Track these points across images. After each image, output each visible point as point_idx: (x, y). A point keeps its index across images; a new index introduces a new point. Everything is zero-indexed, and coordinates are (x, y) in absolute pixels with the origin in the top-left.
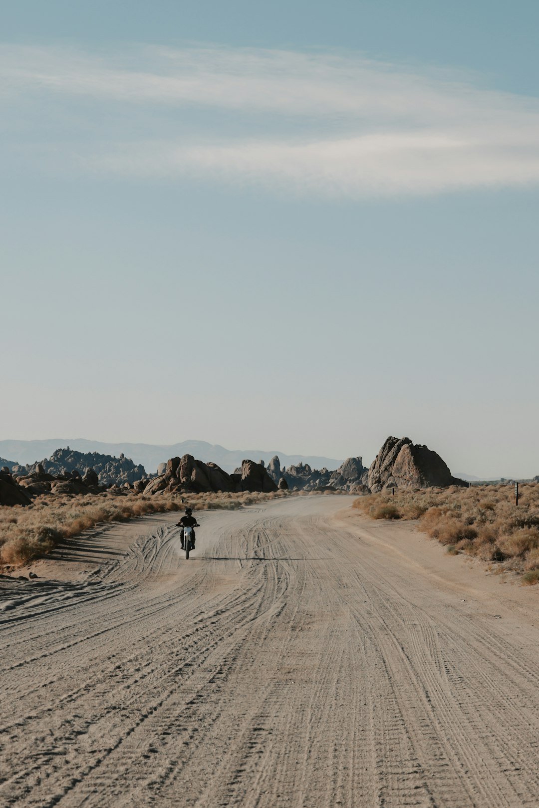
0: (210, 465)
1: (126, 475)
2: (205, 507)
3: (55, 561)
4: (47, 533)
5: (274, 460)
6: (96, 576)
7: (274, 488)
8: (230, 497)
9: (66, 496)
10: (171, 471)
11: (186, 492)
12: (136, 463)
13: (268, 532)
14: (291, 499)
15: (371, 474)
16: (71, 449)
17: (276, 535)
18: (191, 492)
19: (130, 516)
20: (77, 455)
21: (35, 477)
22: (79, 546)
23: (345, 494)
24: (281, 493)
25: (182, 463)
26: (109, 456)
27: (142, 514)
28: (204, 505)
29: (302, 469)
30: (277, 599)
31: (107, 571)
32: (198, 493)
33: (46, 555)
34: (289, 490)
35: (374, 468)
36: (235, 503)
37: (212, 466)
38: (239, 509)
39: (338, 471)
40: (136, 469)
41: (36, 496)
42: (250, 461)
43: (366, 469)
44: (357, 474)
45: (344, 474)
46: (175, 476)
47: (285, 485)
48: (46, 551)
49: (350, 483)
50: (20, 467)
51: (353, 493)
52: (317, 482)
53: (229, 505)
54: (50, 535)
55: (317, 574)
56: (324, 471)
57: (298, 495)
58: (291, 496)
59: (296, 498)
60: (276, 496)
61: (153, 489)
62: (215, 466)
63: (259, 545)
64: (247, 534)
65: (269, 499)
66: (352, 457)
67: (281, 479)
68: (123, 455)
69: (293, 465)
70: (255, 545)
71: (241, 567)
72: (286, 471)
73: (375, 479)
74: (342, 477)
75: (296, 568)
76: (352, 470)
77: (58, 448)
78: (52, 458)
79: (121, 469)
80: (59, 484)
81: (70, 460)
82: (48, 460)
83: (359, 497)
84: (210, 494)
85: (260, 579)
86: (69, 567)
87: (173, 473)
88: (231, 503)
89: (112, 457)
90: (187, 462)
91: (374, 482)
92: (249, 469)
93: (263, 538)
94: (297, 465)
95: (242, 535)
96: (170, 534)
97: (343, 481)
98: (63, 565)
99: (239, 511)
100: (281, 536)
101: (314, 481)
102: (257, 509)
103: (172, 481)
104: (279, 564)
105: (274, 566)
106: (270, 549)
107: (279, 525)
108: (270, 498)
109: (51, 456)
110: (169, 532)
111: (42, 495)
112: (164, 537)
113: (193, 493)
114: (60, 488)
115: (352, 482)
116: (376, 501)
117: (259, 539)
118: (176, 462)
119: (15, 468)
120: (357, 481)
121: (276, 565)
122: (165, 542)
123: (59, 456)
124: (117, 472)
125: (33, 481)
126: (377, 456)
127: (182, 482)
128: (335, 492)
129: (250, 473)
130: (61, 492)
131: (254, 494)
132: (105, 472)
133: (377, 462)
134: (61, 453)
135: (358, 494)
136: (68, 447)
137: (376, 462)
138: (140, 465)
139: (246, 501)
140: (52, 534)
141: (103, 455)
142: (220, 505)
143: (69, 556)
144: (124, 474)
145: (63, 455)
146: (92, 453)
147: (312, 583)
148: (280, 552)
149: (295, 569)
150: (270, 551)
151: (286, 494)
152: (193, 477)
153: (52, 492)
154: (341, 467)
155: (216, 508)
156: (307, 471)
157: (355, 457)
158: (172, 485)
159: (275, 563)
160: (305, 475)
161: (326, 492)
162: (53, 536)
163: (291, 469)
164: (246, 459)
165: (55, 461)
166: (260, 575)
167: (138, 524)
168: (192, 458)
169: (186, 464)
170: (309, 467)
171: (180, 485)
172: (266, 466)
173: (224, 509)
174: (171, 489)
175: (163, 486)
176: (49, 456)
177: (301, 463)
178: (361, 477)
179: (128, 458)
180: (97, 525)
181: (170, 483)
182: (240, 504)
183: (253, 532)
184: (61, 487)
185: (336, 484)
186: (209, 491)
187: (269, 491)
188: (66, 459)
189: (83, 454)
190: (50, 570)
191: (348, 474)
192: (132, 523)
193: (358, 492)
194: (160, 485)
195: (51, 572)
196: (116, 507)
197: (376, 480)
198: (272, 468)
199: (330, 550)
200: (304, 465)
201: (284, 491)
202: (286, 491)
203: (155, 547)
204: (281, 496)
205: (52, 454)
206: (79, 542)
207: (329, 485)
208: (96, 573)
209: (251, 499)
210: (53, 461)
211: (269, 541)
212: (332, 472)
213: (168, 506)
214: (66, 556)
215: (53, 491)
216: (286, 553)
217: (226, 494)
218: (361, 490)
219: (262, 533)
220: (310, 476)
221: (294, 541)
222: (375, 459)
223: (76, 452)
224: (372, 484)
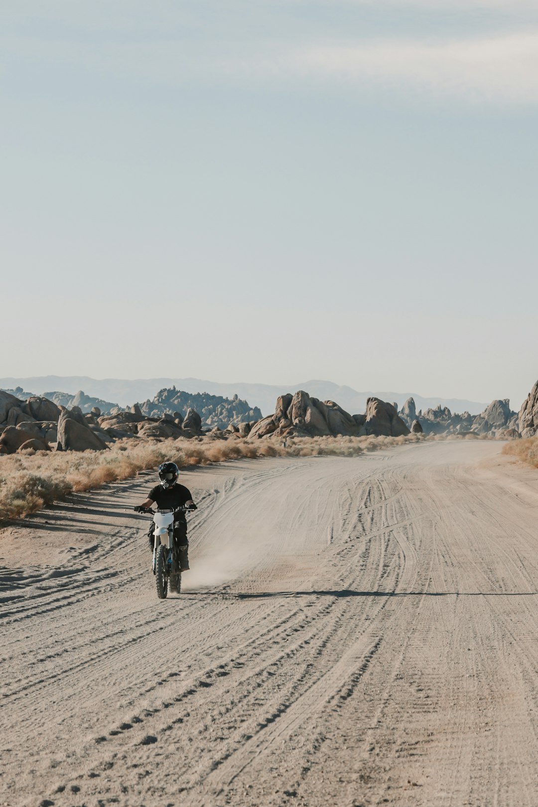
0: (328, 404)
1: (240, 418)
2: (315, 453)
3: (29, 530)
4: (34, 485)
5: (409, 402)
6: (86, 556)
7: (406, 431)
8: (351, 441)
9: (152, 440)
10: (281, 410)
11: (298, 436)
12: (252, 405)
13: (384, 485)
14: (425, 444)
15: (522, 417)
16: (177, 389)
17: (395, 490)
18: (305, 436)
19: (199, 462)
20: (185, 396)
21: (120, 417)
22: (89, 505)
23: (491, 440)
24: (414, 437)
25: (295, 401)
26: (221, 397)
27: (222, 459)
28: (312, 450)
29: (441, 413)
30: (368, 622)
31: (108, 547)
32: (313, 437)
33: (22, 520)
34: (423, 434)
35: (526, 409)
36: (354, 448)
37: (331, 405)
38: (359, 455)
39: (482, 416)
40: (251, 412)
41: (117, 439)
42: (376, 399)
43: (514, 413)
44: (504, 418)
45: (488, 419)
46: (285, 416)
47: (418, 428)
48: (22, 513)
49: (495, 428)
50: (119, 409)
51: (501, 438)
52: (458, 427)
53: (346, 451)
54: (39, 488)
55: (452, 557)
56: (466, 415)
57: (433, 439)
58: (425, 440)
59: (431, 443)
60: (406, 441)
61: (260, 432)
62: (334, 404)
63: (368, 504)
64: (354, 488)
65: (397, 444)
66: (498, 399)
67: (414, 422)
68: (236, 396)
69: (431, 408)
70: (363, 505)
71: (329, 542)
72: (422, 414)
73: (527, 422)
74: (487, 423)
75: (418, 544)
76: (498, 414)
77: (162, 388)
78: (156, 399)
79: (234, 412)
80: (147, 426)
81: (176, 402)
82: (152, 401)
83: (510, 442)
84: (327, 438)
85: (354, 567)
86: (49, 540)
87: (284, 414)
88: (349, 448)
89: (224, 398)
90: (301, 400)
91: (525, 426)
92: (375, 408)
93: (375, 494)
94: (435, 408)
95: (346, 489)
96: (244, 488)
97: (487, 427)
98: (40, 537)
99: (358, 458)
100: (402, 491)
101: (455, 427)
102: (381, 456)
103: (283, 422)
104: (391, 537)
105: (383, 541)
106: (383, 511)
107: (403, 476)
108: (400, 443)
109: (155, 397)
110: (243, 485)
111: (124, 439)
112: (233, 491)
113: (307, 438)
114: (148, 431)
115: (498, 428)
116: (534, 444)
117: (369, 495)
118: (287, 400)
119: (113, 410)
120: (504, 427)
121: (387, 539)
122: (229, 499)
123: (163, 398)
124: (230, 416)
125: (118, 423)
126: (529, 394)
127: (294, 424)
128: (478, 437)
129: (377, 413)
130: (149, 436)
131: (381, 438)
132: (216, 415)
133: (529, 402)
134: (166, 393)
135: (507, 440)
136: (174, 386)
137: (527, 402)
138: (256, 408)
139: (369, 446)
140: (42, 487)
141: (214, 396)
142: (335, 450)
143: (59, 522)
144: (237, 417)
145: (169, 395)
146: (201, 394)
147: (443, 577)
148: (398, 515)
149: (417, 547)
150: (383, 513)
151: (418, 439)
152: (308, 418)
153: (138, 435)
154: (486, 411)
155: (329, 455)
156: (446, 415)
157: (502, 399)
158: (283, 427)
159: (386, 535)
160: (443, 419)
161: (467, 436)
162: (44, 490)
163: (428, 412)
164: (371, 397)
165: (159, 402)
166: (357, 557)
167: (205, 473)
168: (307, 394)
169: (299, 402)
170: (449, 411)
171: (292, 427)
172: (399, 409)
173: (339, 456)
174: (282, 432)
175: (271, 428)
176: (152, 397)
177: (439, 405)
178: (508, 422)
179: (243, 399)
180: (139, 474)
181: (280, 426)
182: (360, 449)
183: (364, 484)
184: (149, 429)
185: (480, 430)
186: (327, 435)
187: (397, 435)
188: (171, 401)
189: (192, 394)
190: (16, 545)
191: (494, 418)
192: (200, 472)
193: (506, 437)
194: (268, 428)
195: (17, 548)
196: (179, 450)
197: (529, 423)
198: (407, 411)
199: (473, 513)
200: (442, 408)
201: (416, 435)
202: (418, 434)
203: (211, 506)
204: (413, 441)
205: (156, 395)
206: (93, 499)
207: (472, 430)
208: (87, 551)
209: (376, 444)
210: (156, 403)
211: (383, 499)
212: (475, 417)
213: (262, 451)
214: (53, 522)
215: (141, 434)
216: (406, 517)
217: (347, 437)
218: (510, 435)
219: (375, 487)
220: (450, 421)
221: (420, 499)
222: (526, 397)
223: (183, 392)
224: (524, 428)
